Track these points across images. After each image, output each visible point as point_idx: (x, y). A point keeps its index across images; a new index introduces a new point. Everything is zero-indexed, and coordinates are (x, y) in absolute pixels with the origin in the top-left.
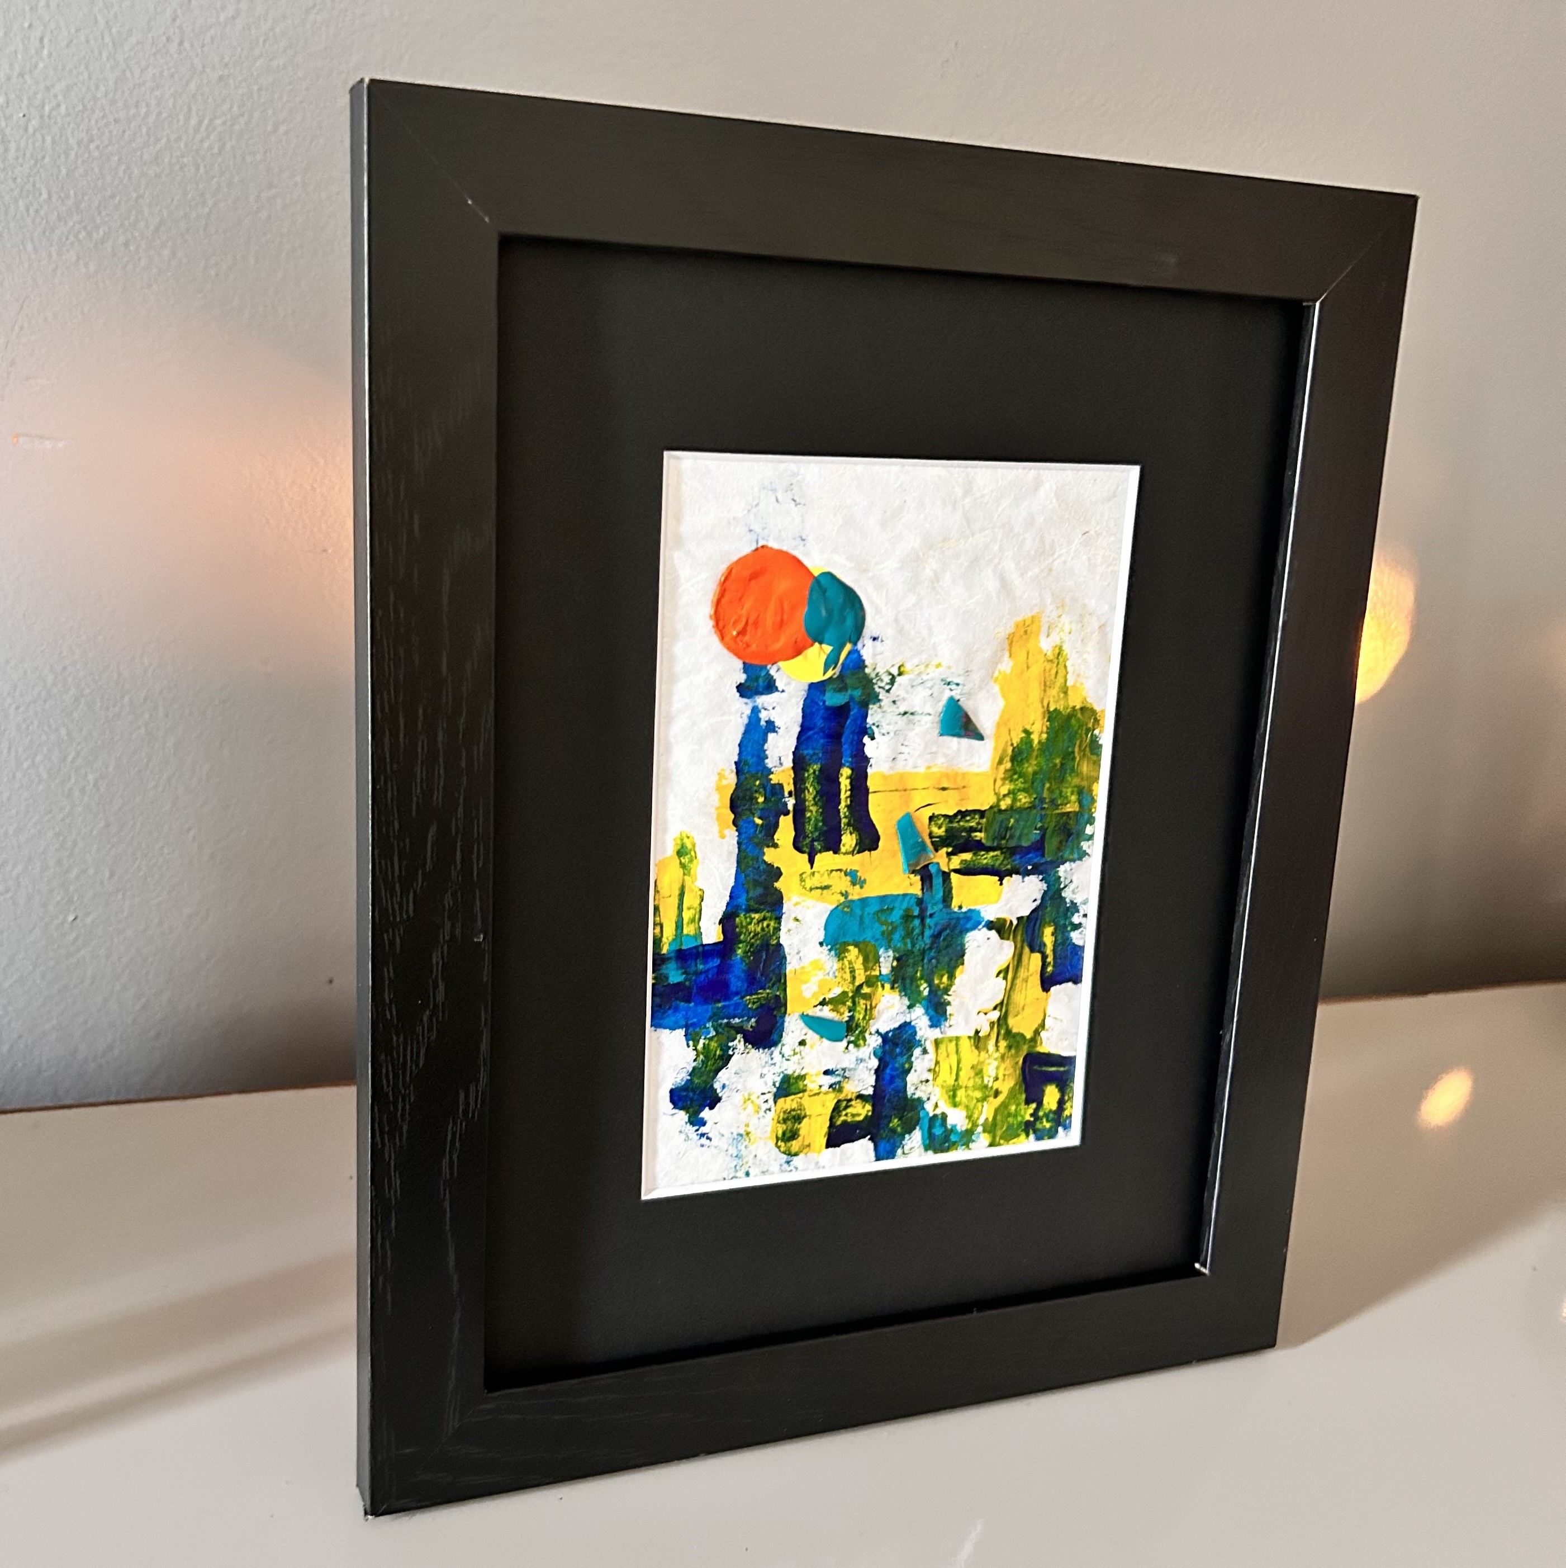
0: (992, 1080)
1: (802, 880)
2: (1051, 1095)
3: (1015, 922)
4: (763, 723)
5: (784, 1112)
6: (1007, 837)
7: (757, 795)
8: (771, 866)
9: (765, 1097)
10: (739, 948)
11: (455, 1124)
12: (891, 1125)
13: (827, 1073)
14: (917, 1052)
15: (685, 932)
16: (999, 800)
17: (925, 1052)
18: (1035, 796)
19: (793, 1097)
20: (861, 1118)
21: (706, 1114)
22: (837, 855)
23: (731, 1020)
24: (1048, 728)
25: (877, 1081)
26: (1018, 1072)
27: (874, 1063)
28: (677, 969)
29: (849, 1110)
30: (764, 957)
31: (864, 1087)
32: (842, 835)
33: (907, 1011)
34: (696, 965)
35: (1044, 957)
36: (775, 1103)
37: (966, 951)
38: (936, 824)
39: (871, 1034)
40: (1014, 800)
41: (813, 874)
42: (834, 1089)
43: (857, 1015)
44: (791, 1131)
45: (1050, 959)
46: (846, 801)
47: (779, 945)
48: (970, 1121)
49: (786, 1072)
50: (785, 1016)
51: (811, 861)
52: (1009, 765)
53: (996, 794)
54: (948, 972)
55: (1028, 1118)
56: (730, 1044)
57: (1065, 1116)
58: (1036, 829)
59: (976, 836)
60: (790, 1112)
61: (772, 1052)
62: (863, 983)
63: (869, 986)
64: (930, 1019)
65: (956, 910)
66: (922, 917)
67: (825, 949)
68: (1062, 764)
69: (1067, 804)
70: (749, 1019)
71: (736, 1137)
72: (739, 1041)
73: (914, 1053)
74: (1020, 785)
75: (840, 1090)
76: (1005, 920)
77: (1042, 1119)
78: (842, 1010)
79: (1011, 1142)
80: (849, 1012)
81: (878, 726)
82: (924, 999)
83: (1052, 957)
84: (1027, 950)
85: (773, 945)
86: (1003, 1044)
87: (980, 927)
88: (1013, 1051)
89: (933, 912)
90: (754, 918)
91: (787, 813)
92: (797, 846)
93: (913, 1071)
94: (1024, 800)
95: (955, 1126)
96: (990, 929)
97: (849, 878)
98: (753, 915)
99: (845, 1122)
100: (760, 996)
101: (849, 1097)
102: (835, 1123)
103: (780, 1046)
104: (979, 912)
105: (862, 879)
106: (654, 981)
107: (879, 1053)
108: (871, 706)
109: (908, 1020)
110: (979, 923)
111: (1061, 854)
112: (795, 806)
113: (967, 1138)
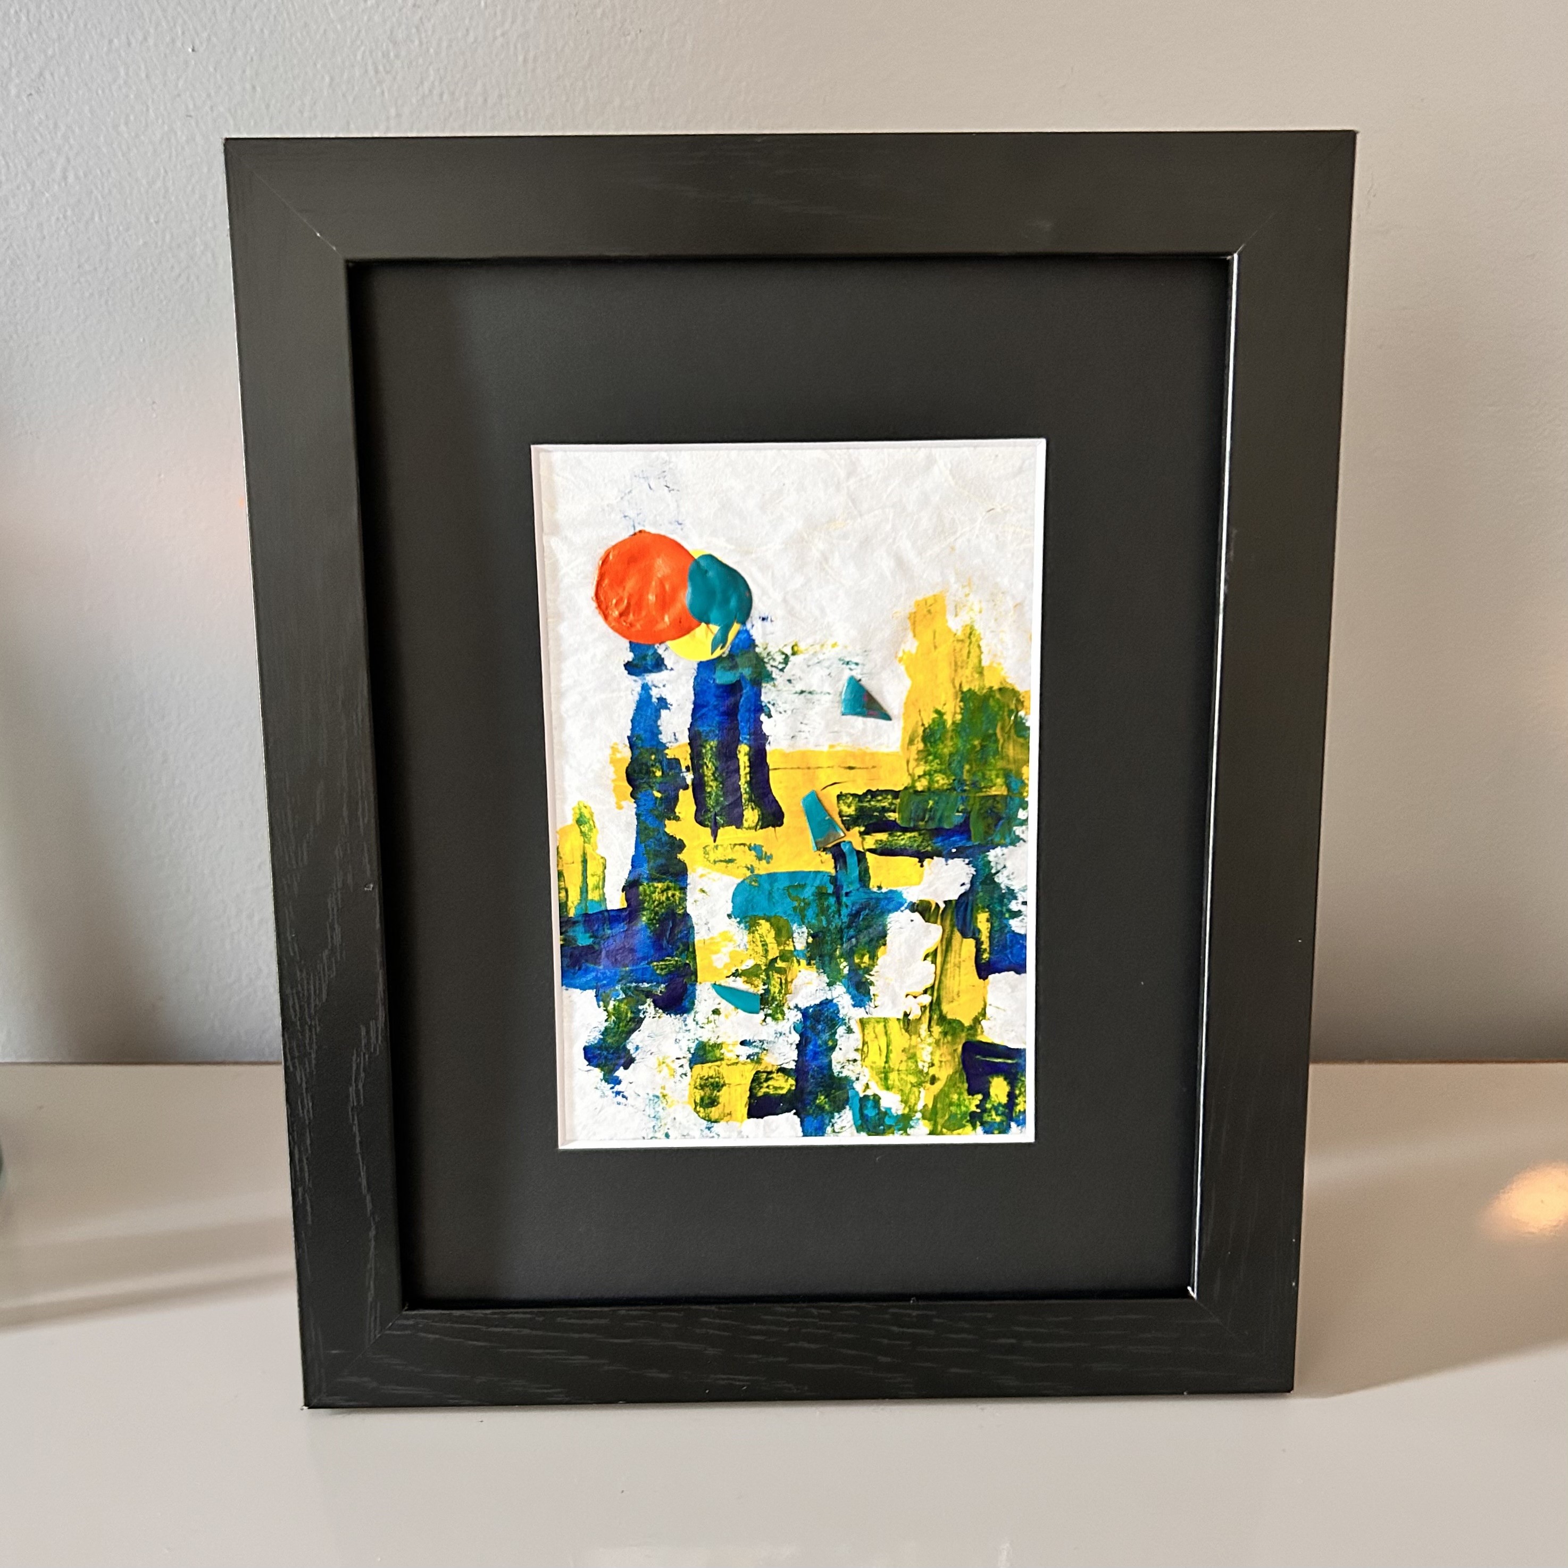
0: (927, 1065)
1: (706, 853)
2: (999, 1088)
3: (942, 906)
4: (654, 700)
5: (701, 1079)
6: (926, 819)
7: (654, 770)
8: (672, 838)
9: (682, 1062)
10: (644, 915)
11: (358, 1055)
12: (818, 1101)
13: (743, 1043)
14: (841, 1030)
15: (590, 897)
16: (914, 781)
17: (850, 1031)
18: (953, 778)
19: (710, 1064)
20: (784, 1092)
21: (620, 1073)
22: (740, 830)
23: (640, 984)
24: (961, 709)
25: (799, 1055)
26: (957, 1060)
27: (796, 1038)
28: (586, 932)
29: (770, 1083)
30: (671, 925)
31: (786, 1061)
32: (743, 810)
33: (827, 988)
34: (604, 930)
35: (979, 943)
36: (691, 1068)
37: (888, 932)
38: (845, 803)
39: (789, 1008)
40: (931, 781)
41: (717, 847)
42: (752, 1060)
43: (772, 989)
44: (709, 1098)
45: (985, 946)
46: (746, 777)
47: (686, 915)
48: (906, 1105)
49: (700, 1039)
50: (695, 985)
51: (715, 834)
52: (921, 746)
53: (910, 775)
54: (868, 952)
55: (973, 1108)
56: (640, 1007)
57: (1017, 1111)
58: (958, 811)
59: (890, 816)
60: (707, 1079)
61: (686, 1018)
62: (777, 958)
63: (783, 961)
64: (853, 998)
65: (875, 889)
66: (837, 894)
67: (734, 921)
68: (983, 747)
69: (992, 787)
70: (659, 984)
71: (652, 1098)
72: (649, 1005)
73: (838, 1031)
74: (936, 766)
75: (759, 1061)
76: (929, 903)
77: (990, 1112)
78: (756, 983)
79: (955, 1132)
80: (764, 984)
81: (774, 705)
82: (844, 977)
83: (988, 944)
84: (957, 935)
85: (679, 914)
86: (937, 1030)
87: (902, 908)
88: (949, 1038)
89: (848, 891)
90: (657, 887)
91: (686, 787)
92: (700, 819)
93: (837, 1049)
94: (941, 782)
95: (890, 1109)
96: (913, 911)
97: (753, 853)
98: (656, 885)
99: (766, 1095)
100: (667, 963)
101: (769, 1070)
102: (756, 1094)
103: (693, 1013)
104: (900, 894)
105: (768, 854)
106: (562, 943)
107: (800, 1028)
108: (764, 685)
109: (830, 998)
110: (902, 905)
111: (990, 838)
112: (693, 780)
113: (904, 1123)
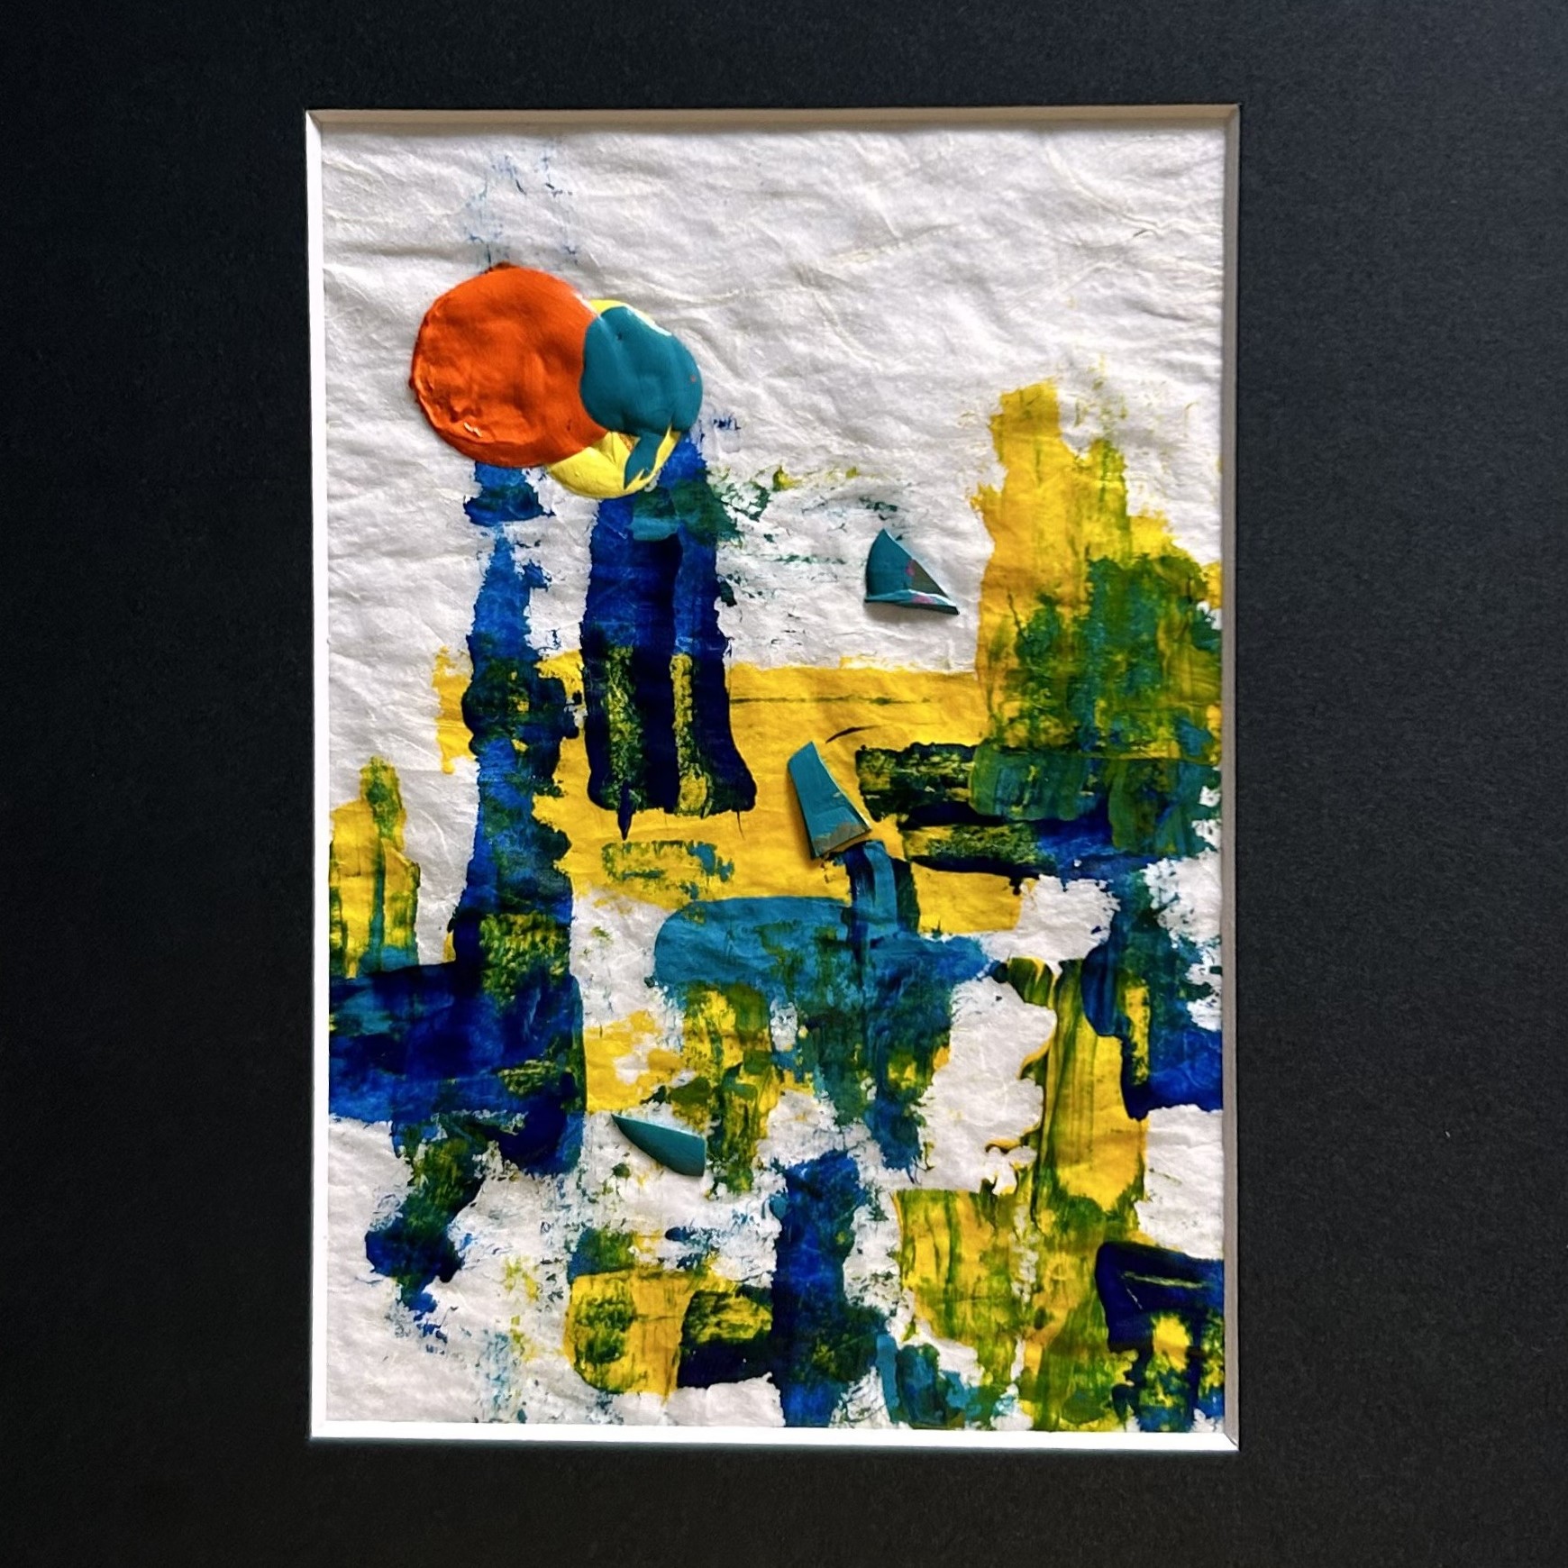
0: (1027, 1288)
1: (607, 859)
2: (1170, 1339)
3: (1057, 972)
4: (518, 569)
5: (590, 1304)
6: (1025, 802)
7: (515, 699)
8: (546, 828)
9: (551, 1269)
10: (488, 977)
12: (815, 1357)
13: (672, 1235)
14: (861, 1215)
15: (387, 940)
16: (1001, 730)
17: (878, 1215)
18: (1076, 724)
19: (607, 1275)
20: (750, 1335)
21: (433, 1289)
22: (672, 816)
23: (477, 1112)
24: (1090, 594)
25: (779, 1263)
26: (1087, 1279)
27: (773, 1227)
28: (376, 1008)
29: (724, 1316)
30: (539, 997)
31: (754, 1273)
32: (679, 778)
33: (835, 1129)
34: (412, 1004)
35: (1127, 1047)
36: (571, 1282)
37: (953, 1019)
38: (871, 768)
39: (761, 1167)
40: (1034, 730)
41: (628, 847)
42: (688, 1269)
43: (729, 1125)
44: (605, 1343)
45: (1142, 1050)
46: (685, 715)
47: (568, 982)
48: (987, 1370)
49: (588, 1224)
50: (582, 1115)
51: (624, 824)
52: (1014, 662)
53: (992, 716)
54: (915, 1058)
55: (1120, 1379)
56: (477, 1158)
57: (1207, 1385)
58: (1086, 788)
59: (956, 795)
60: (601, 1305)
61: (562, 1182)
62: (739, 1066)
63: (750, 1072)
64: (884, 1150)
65: (928, 936)
66: (855, 944)
67: (658, 994)
68: (1131, 666)
69: (1149, 742)
70: (512, 1112)
71: (494, 1341)
72: (492, 1155)
73: (856, 1215)
74: (1043, 700)
75: (700, 1273)
76: (1032, 964)
77: (1153, 1387)
78: (699, 1115)
79: (1084, 1426)
80: (713, 1119)
81: (738, 581)
82: (869, 1107)
83: (1146, 1047)
84: (1086, 1031)
85: (555, 977)
86: (1047, 1218)
87: (980, 975)
88: (1072, 1234)
89: (875, 937)
90: (515, 923)
91: (573, 733)
92: (596, 794)
93: (854, 1250)
94: (1053, 731)
95: (957, 1375)
96: (999, 980)
97: (696, 859)
98: (512, 918)
99: (716, 1341)
100: (530, 1071)
101: (721, 1290)
102: (696, 1337)
103: (575, 1174)
104: (977, 946)
105: (725, 863)
106: (333, 1028)
107: (783, 1210)
108: (721, 544)
109: (840, 1148)
110: (979, 967)
111: (1147, 842)
112: (587, 720)
113: (984, 1408)
